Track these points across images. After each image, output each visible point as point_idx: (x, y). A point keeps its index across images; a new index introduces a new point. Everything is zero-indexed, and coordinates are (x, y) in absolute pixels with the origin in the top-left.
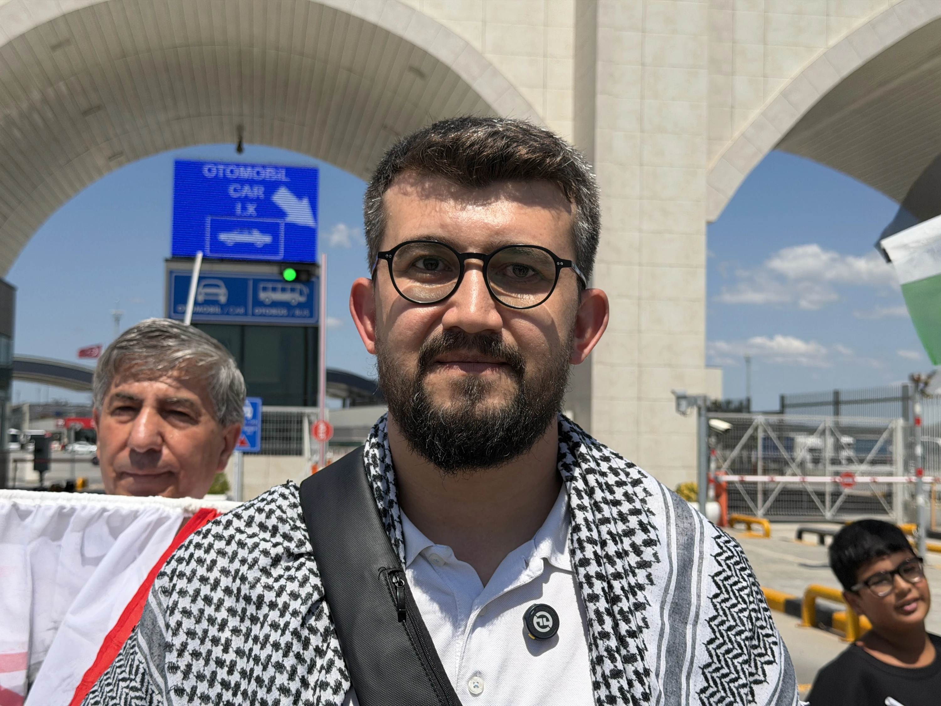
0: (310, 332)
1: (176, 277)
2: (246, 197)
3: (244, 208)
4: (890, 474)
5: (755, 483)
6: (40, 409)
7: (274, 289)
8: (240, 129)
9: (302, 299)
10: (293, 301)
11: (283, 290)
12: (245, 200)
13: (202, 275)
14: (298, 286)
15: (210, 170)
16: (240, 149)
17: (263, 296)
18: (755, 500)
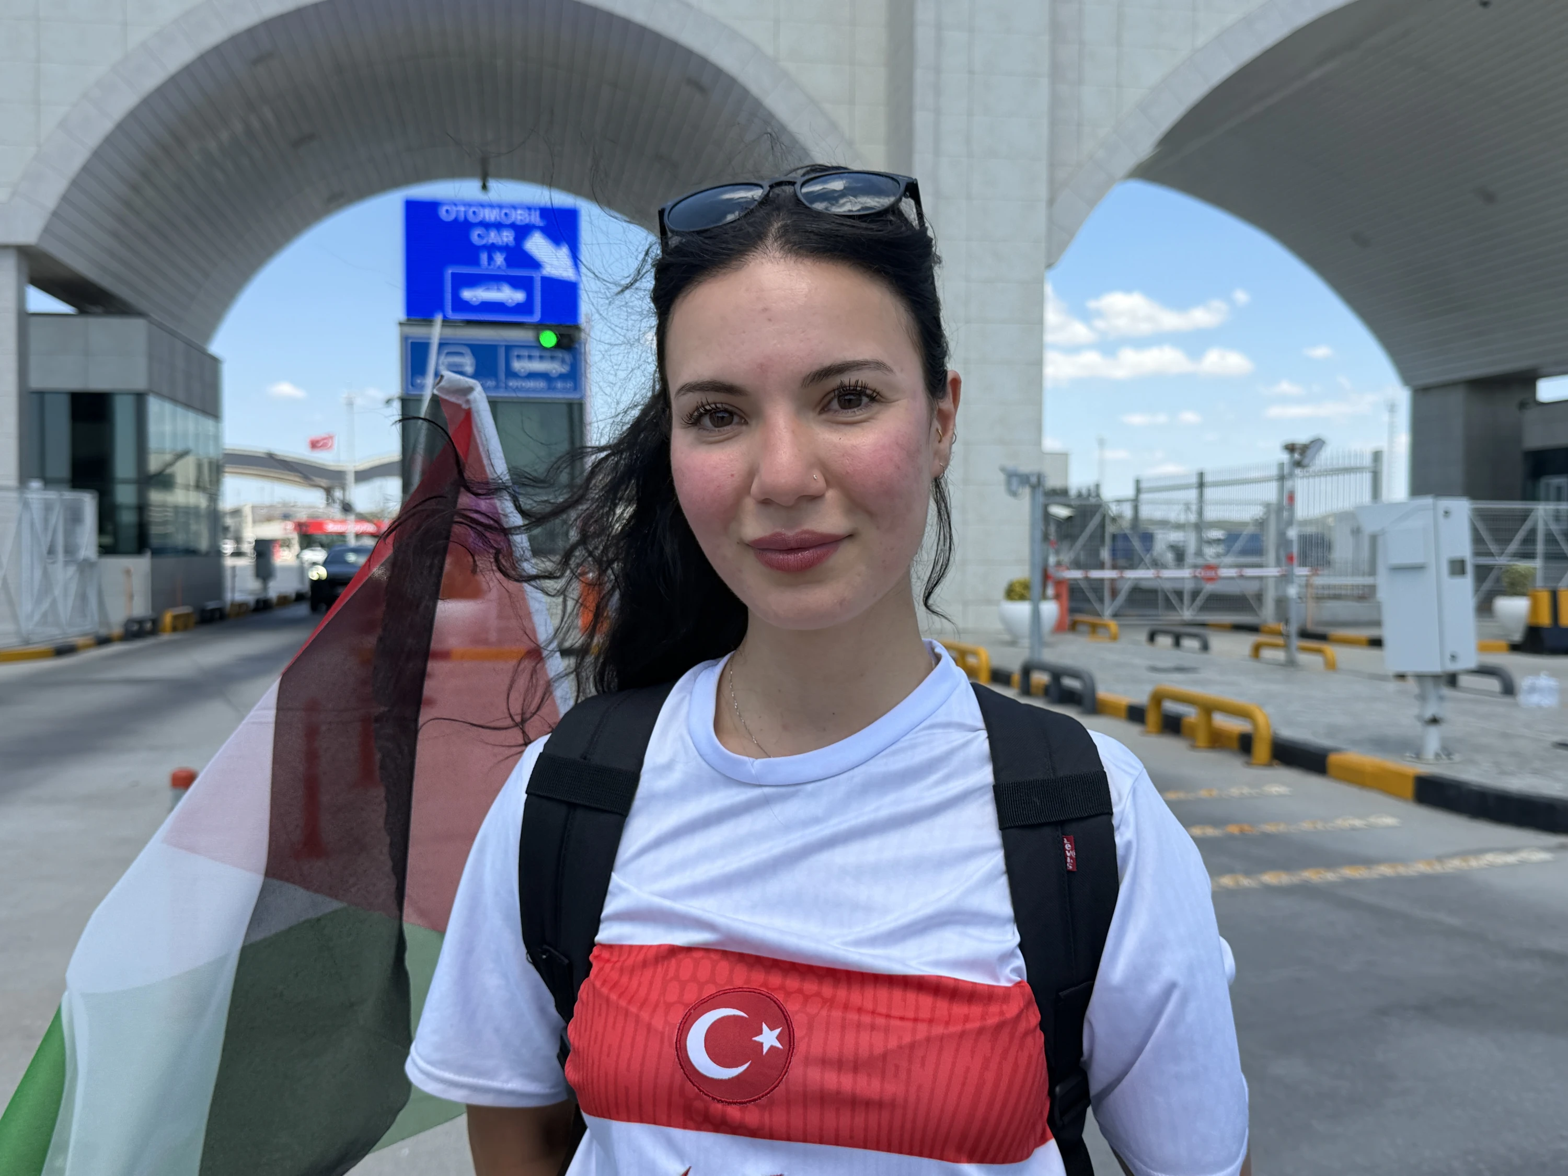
0: (576, 408)
1: (412, 343)
2: (493, 244)
3: (490, 259)
4: (1260, 566)
5: (1102, 580)
6: (264, 511)
7: (530, 357)
9: (564, 369)
10: (554, 371)
11: (541, 358)
12: (492, 249)
13: (443, 341)
14: (559, 354)
15: (447, 211)
16: (484, 187)
17: (517, 365)
18: (1101, 600)
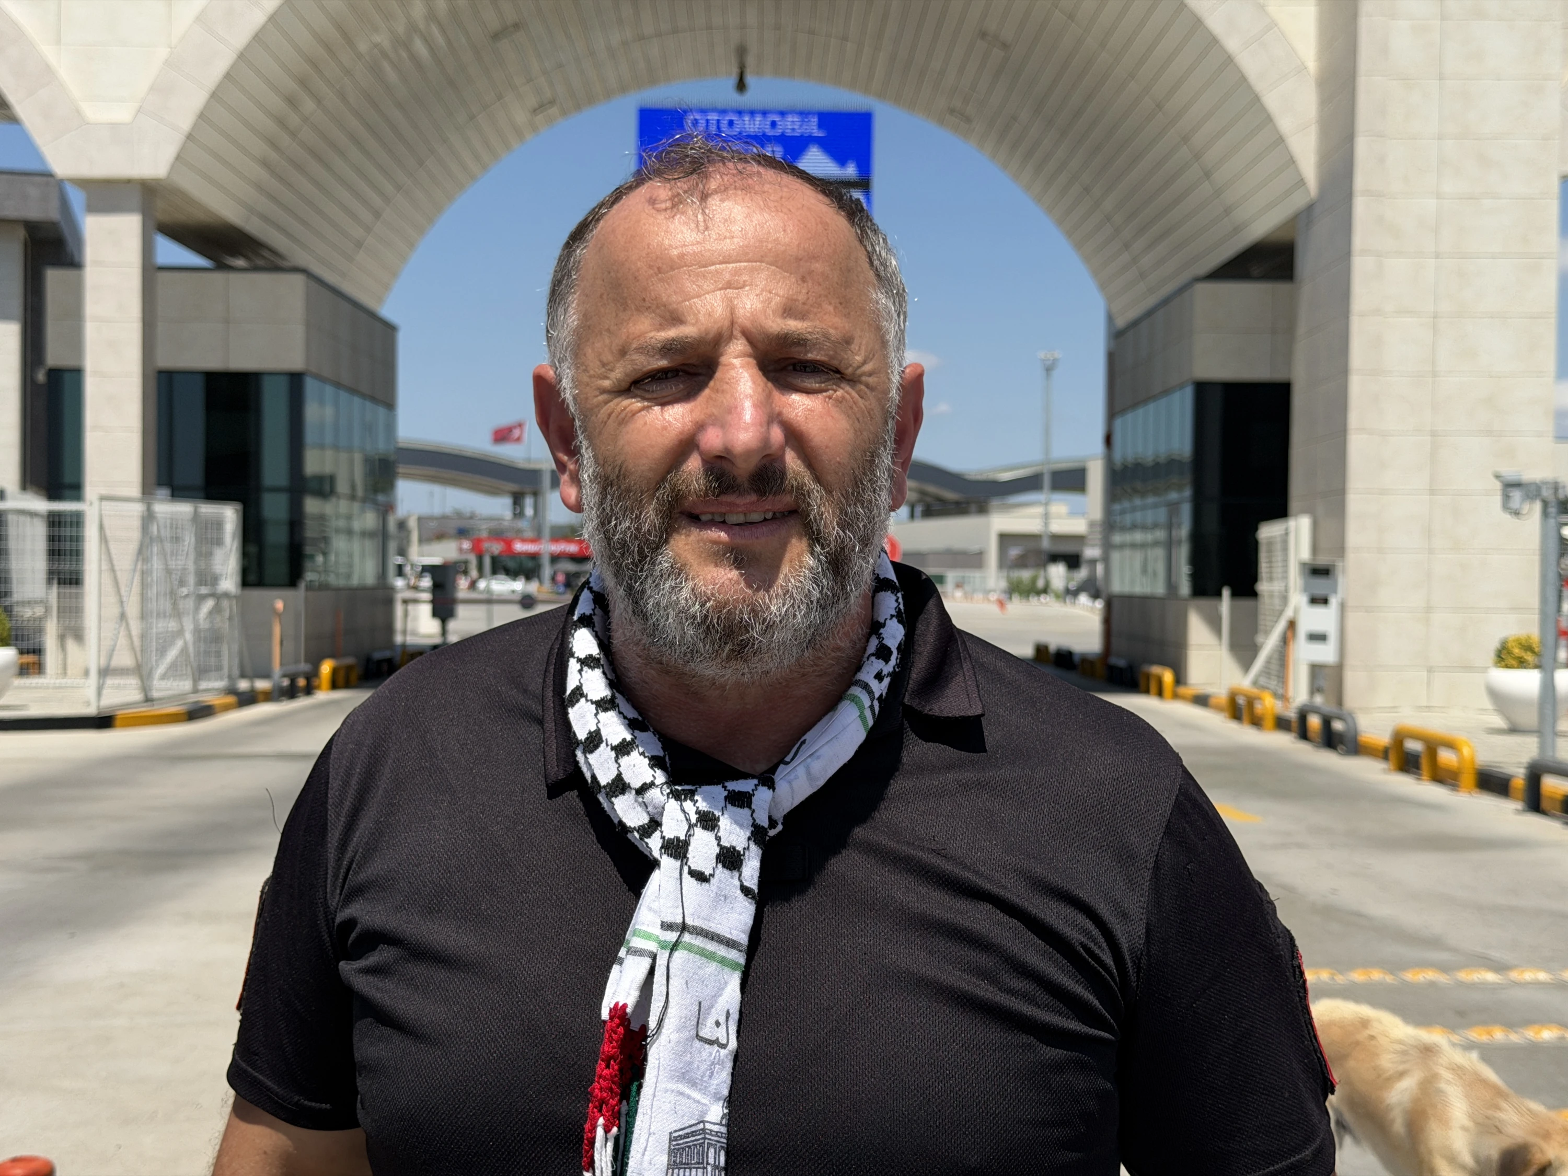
6: (433, 524)
8: (742, 52)
15: (694, 120)
16: (741, 86)
